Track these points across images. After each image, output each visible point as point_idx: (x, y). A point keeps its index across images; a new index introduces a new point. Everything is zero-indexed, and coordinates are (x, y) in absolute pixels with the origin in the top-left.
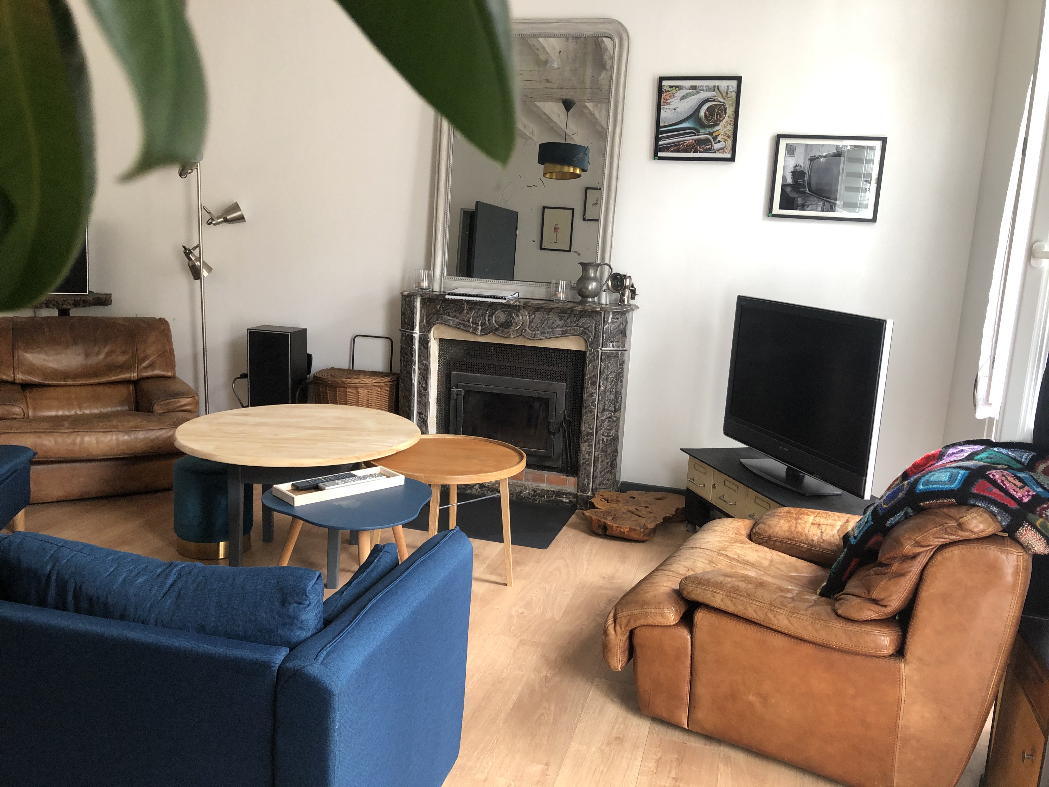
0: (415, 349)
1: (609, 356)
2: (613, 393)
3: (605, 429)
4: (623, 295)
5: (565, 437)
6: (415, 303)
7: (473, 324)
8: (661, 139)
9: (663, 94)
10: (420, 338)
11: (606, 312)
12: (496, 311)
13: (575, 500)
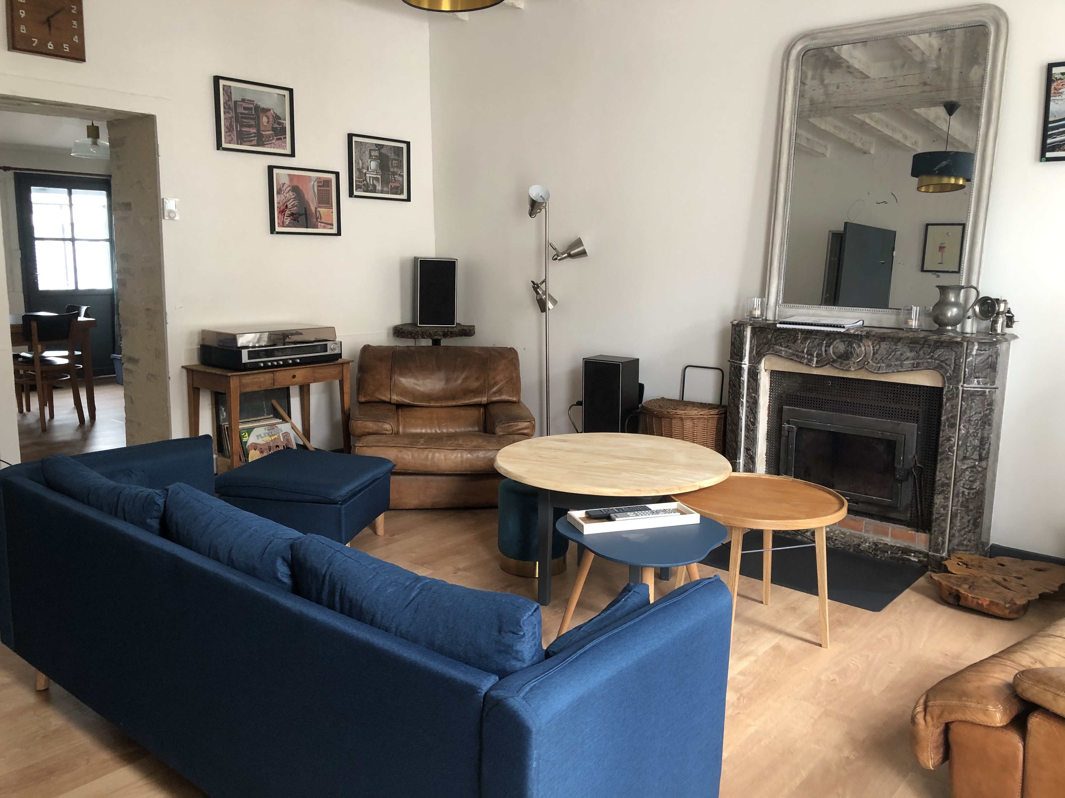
0: (743, 381)
1: (972, 394)
2: (977, 438)
3: (966, 480)
4: (995, 322)
5: (915, 485)
6: (745, 333)
7: (808, 355)
8: (1051, 136)
9: (1054, 83)
10: (749, 369)
11: (970, 342)
12: (834, 341)
13: (926, 560)
